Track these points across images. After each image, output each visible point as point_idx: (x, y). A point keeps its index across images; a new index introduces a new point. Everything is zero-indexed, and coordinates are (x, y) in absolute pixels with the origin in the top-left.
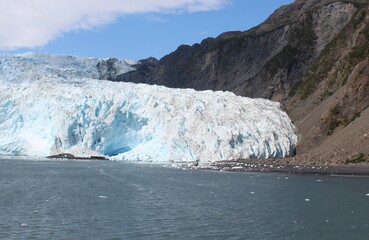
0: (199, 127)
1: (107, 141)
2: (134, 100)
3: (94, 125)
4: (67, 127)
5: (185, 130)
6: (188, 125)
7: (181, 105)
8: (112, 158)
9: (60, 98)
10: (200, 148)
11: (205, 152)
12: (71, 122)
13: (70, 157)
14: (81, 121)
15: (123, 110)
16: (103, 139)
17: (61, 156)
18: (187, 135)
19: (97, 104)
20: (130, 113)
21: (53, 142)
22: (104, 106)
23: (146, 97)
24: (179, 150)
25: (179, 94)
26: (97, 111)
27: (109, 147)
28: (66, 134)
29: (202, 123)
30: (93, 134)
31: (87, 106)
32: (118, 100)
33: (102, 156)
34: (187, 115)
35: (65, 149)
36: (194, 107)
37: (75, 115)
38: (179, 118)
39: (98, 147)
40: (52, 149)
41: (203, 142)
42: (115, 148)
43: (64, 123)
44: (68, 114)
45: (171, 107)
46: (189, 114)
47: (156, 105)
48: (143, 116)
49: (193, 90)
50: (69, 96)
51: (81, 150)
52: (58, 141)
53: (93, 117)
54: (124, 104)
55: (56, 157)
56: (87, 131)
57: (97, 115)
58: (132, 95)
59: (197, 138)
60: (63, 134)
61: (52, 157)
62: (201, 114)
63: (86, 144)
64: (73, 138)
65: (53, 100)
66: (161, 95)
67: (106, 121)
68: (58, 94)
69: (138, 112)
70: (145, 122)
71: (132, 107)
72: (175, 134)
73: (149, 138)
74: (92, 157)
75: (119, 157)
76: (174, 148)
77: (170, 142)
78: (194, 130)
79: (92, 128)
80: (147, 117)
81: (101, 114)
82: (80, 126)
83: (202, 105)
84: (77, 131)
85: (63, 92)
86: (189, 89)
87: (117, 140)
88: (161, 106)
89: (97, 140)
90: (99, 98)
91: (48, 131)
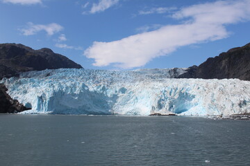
0: (221, 97)
1: (176, 106)
2: (188, 87)
3: (169, 99)
5: (214, 99)
6: (215, 97)
7: (211, 87)
8: (179, 115)
9: (153, 88)
10: (223, 108)
11: (226, 110)
12: (159, 99)
13: (159, 115)
14: (163, 98)
15: (182, 92)
16: (174, 106)
17: (155, 114)
18: (215, 102)
19: (170, 90)
20: (186, 93)
21: (151, 108)
22: (173, 90)
23: (193, 85)
24: (212, 109)
25: (210, 82)
26: (170, 93)
27: (177, 110)
28: (157, 104)
29: (223, 95)
30: (169, 104)
31: (165, 91)
32: (180, 87)
33: (174, 114)
34: (215, 92)
35: (156, 112)
36: (218, 87)
37: (160, 96)
38: (211, 94)
39: (172, 110)
40: (151, 111)
41: (224, 105)
42: (180, 110)
43: (156, 100)
44: (157, 95)
45: (206, 89)
46: (216, 92)
47: (199, 88)
48: (193, 94)
49: (217, 79)
50: (157, 87)
51: (164, 111)
52: (153, 108)
53: (169, 96)
54: (183, 89)
55: (153, 115)
56: (166, 102)
58: (186, 84)
59: (221, 103)
60: (155, 104)
61: (151, 115)
62: (222, 92)
63: (166, 109)
64: (160, 106)
65: (150, 90)
66: (200, 83)
67: (175, 97)
68: (152, 86)
69: (190, 92)
70: (194, 97)
71: (187, 90)
72: (209, 102)
73: (196, 104)
74: (169, 115)
75: (182, 114)
76: (209, 108)
77: (207, 106)
78: (219, 99)
79: (168, 101)
80: (195, 94)
81: (172, 94)
82: (163, 100)
83: (222, 86)
84: (162, 103)
85: (154, 85)
86: (214, 79)
87: (181, 106)
88: (201, 88)
89: (171, 107)
90: (171, 87)
91: (148, 103)
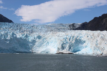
0: (102, 43)
1: (73, 48)
2: (81, 35)
3: (69, 43)
4: (61, 44)
5: (98, 44)
6: (98, 42)
7: (96, 36)
8: (75, 53)
9: (59, 36)
10: (103, 49)
11: (105, 51)
12: (62, 43)
13: (62, 53)
14: (65, 42)
15: (77, 38)
16: (72, 48)
17: (60, 53)
18: (98, 45)
19: (69, 37)
20: (80, 40)
21: (57, 49)
22: (72, 38)
23: (84, 34)
24: (96, 50)
25: (95, 32)
26: (70, 39)
27: (74, 50)
28: (61, 47)
29: (103, 41)
30: (69, 46)
31: (66, 38)
32: (76, 35)
33: (72, 53)
35: (61, 51)
36: (100, 36)
37: (63, 41)
38: (95, 40)
39: (70, 50)
40: (57, 51)
41: (104, 48)
42: (76, 50)
43: (60, 44)
44: (61, 40)
45: (93, 37)
46: (99, 39)
47: (88, 36)
48: (84, 40)
49: (100, 31)
50: (61, 35)
51: (65, 51)
52: (58, 49)
53: (69, 41)
55: (58, 53)
56: (67, 45)
57: (70, 40)
58: (80, 34)
59: (102, 46)
60: (60, 47)
62: (103, 39)
63: (67, 49)
64: (63, 48)
65: (57, 37)
66: (89, 33)
67: (72, 42)
68: (58, 35)
69: (82, 39)
70: (84, 42)
71: (80, 37)
72: (94, 45)
73: (86, 47)
74: (69, 53)
75: (77, 53)
76: (94, 49)
77: (93, 48)
78: (100, 44)
79: (68, 44)
80: (85, 40)
81: (71, 40)
82: (65, 44)
83: (103, 35)
84: (64, 45)
85: (59, 34)
86: (98, 31)
87: (76, 48)
88: (89, 37)
89: (70, 48)
90: (70, 35)
91: (56, 46)
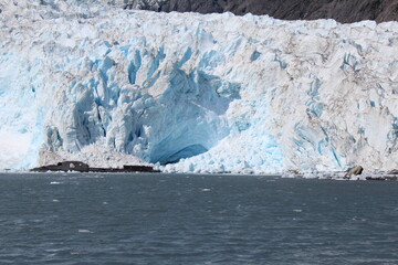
0: (351, 98)
1: (157, 132)
2: (208, 48)
3: (127, 100)
4: (71, 107)
5: (321, 106)
6: (326, 94)
7: (310, 54)
8: (168, 168)
9: (51, 48)
10: (355, 143)
11: (367, 151)
12: (79, 96)
13: (81, 167)
14: (99, 92)
15: (186, 67)
16: (146, 129)
17: (62, 166)
18: (325, 116)
19: (131, 57)
20: (201, 75)
21: (43, 139)
22: (146, 61)
23: (232, 39)
24: (309, 147)
25: (303, 30)
26: (133, 70)
27: (160, 147)
28: (70, 121)
29: (358, 90)
30: (126, 119)
31: (110, 63)
32: (175, 45)
33: (146, 164)
34: (324, 75)
35: (69, 153)
36: (339, 55)
37: (86, 81)
38: (306, 80)
39: (137, 147)
40: (42, 153)
41: (361, 131)
42: (173, 148)
43: (65, 100)
44: (72, 79)
45: (288, 59)
46: (329, 73)
47: (255, 55)
48: (230, 78)
49: (332, 23)
50: (70, 43)
51: (102, 154)
52: (53, 136)
53: (124, 85)
54: (187, 56)
55: (52, 168)
56: (113, 113)
57: (132, 80)
58: (204, 37)
59: (348, 122)
60: (64, 122)
61: (44, 169)
62: (355, 72)
63: (113, 141)
64: (86, 130)
65: (37, 53)
66: (262, 35)
67: (151, 91)
68: (47, 38)
69: (218, 71)
71: (205, 61)
72: (300, 115)
73: (243, 125)
74: (127, 168)
75: (183, 166)
76: (298, 143)
77: (288, 132)
78: (339, 104)
79: (122, 106)
80: (238, 80)
81: (141, 78)
82: (99, 103)
83: (354, 51)
84: (92, 113)
85: (57, 35)
86: (321, 22)
87: (176, 130)
88: (267, 56)
89: (134, 133)
90: (135, 44)
91: (29, 116)
